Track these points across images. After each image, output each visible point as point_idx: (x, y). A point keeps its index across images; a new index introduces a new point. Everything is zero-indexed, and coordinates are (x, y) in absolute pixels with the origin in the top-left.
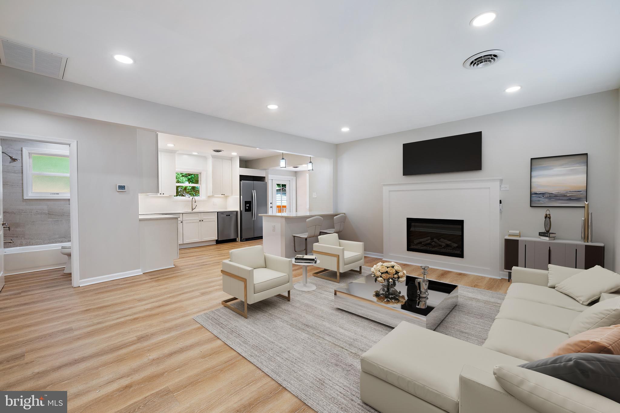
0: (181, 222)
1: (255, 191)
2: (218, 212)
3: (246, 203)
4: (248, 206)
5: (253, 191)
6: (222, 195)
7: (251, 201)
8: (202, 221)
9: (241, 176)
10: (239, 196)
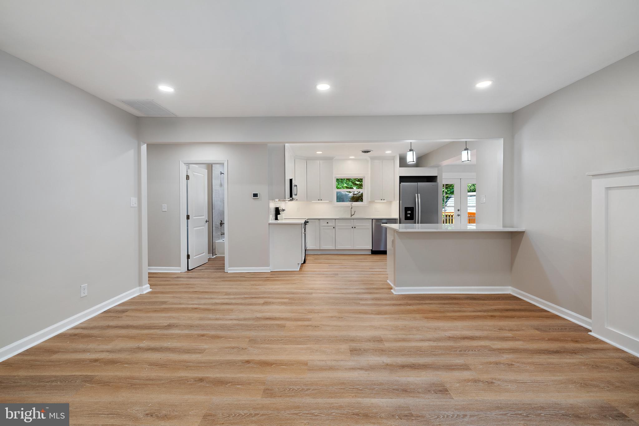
0: (334, 228)
1: (419, 195)
2: (372, 219)
3: (407, 209)
4: (409, 214)
5: (416, 195)
6: (381, 200)
7: (413, 208)
8: (355, 228)
9: (401, 177)
10: (398, 201)
